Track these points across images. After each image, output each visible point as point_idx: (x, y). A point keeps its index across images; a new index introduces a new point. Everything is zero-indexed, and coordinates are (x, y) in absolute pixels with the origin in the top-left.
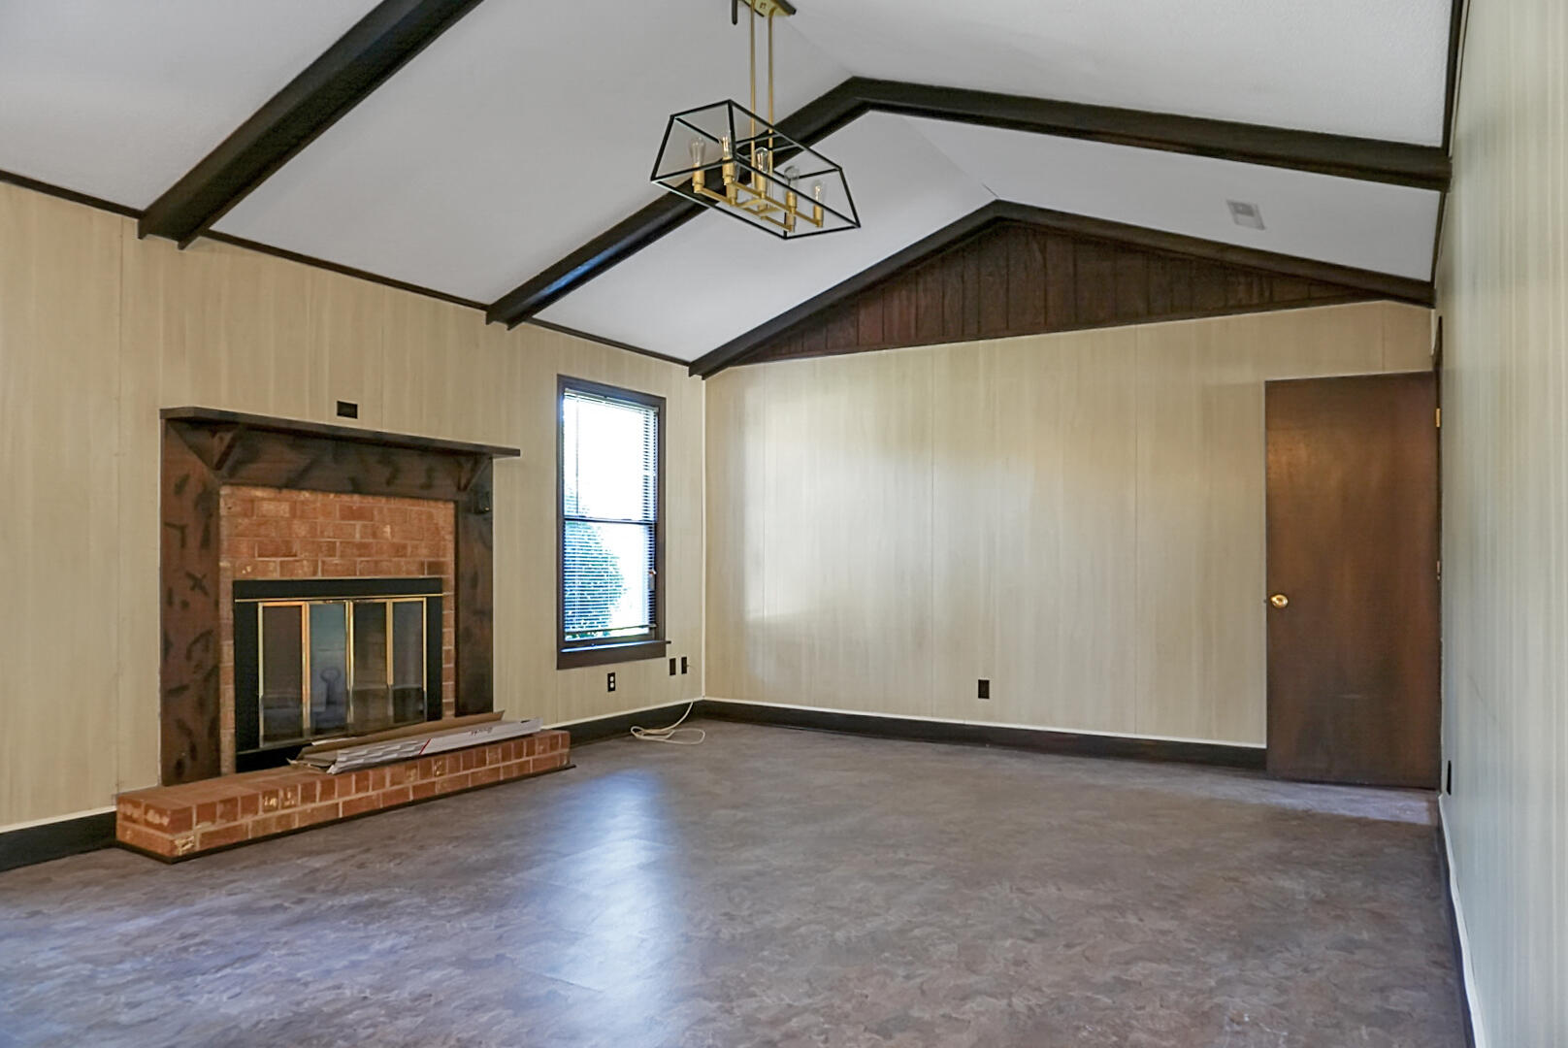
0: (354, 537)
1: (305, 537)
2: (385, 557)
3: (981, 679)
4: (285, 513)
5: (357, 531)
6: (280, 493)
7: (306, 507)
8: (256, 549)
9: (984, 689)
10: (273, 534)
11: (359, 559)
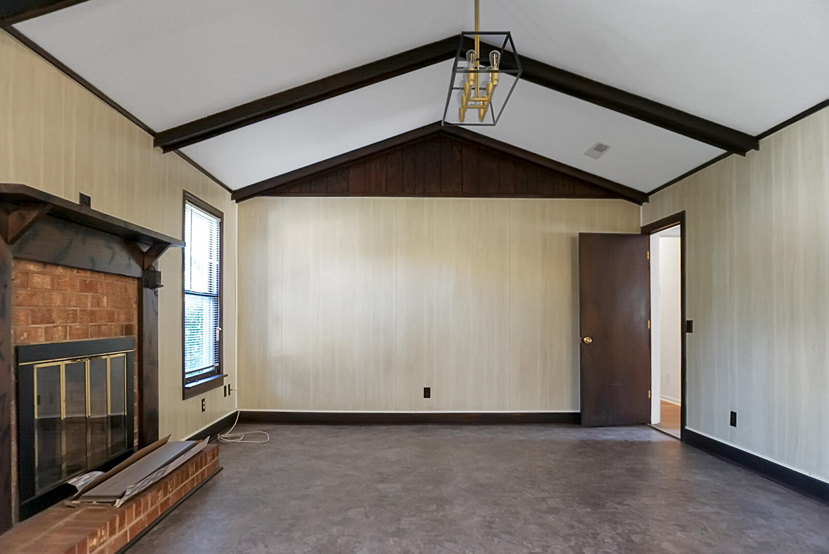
0: (87, 307)
1: (59, 306)
2: (103, 322)
3: (425, 387)
4: (48, 285)
5: (88, 300)
6: (44, 267)
7: (60, 281)
8: (30, 317)
9: (427, 393)
10: (41, 304)
11: (90, 324)
